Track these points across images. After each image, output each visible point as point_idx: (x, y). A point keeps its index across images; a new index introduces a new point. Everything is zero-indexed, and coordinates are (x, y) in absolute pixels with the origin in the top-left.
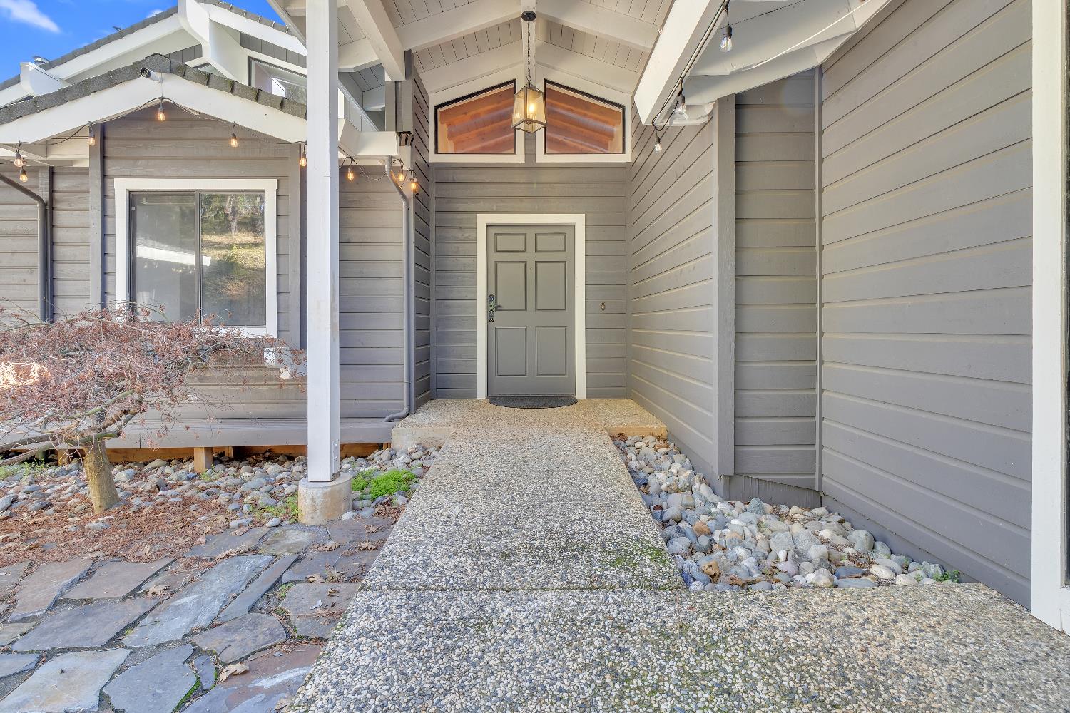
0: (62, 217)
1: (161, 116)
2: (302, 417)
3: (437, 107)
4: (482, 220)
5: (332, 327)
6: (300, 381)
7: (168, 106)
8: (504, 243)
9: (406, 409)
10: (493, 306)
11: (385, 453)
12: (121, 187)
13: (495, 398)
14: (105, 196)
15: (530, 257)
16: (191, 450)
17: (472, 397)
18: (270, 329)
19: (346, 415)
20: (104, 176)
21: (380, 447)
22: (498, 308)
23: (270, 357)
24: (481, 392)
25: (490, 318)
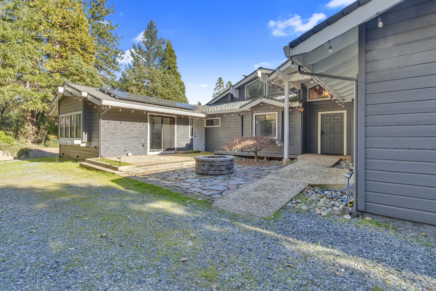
0: (244, 119)
1: (262, 104)
2: (283, 154)
3: (309, 89)
4: (320, 114)
5: (288, 137)
6: (282, 148)
7: (262, 103)
8: (325, 118)
9: (300, 153)
10: (322, 133)
11: (296, 160)
12: (254, 115)
13: (322, 153)
14: (252, 116)
15: (333, 121)
16: (264, 157)
17: (317, 153)
18: (276, 138)
19: (289, 154)
20: (252, 113)
21: (295, 159)
22: (324, 133)
23: (277, 143)
24: (319, 152)
25: (322, 135)
